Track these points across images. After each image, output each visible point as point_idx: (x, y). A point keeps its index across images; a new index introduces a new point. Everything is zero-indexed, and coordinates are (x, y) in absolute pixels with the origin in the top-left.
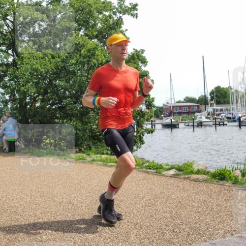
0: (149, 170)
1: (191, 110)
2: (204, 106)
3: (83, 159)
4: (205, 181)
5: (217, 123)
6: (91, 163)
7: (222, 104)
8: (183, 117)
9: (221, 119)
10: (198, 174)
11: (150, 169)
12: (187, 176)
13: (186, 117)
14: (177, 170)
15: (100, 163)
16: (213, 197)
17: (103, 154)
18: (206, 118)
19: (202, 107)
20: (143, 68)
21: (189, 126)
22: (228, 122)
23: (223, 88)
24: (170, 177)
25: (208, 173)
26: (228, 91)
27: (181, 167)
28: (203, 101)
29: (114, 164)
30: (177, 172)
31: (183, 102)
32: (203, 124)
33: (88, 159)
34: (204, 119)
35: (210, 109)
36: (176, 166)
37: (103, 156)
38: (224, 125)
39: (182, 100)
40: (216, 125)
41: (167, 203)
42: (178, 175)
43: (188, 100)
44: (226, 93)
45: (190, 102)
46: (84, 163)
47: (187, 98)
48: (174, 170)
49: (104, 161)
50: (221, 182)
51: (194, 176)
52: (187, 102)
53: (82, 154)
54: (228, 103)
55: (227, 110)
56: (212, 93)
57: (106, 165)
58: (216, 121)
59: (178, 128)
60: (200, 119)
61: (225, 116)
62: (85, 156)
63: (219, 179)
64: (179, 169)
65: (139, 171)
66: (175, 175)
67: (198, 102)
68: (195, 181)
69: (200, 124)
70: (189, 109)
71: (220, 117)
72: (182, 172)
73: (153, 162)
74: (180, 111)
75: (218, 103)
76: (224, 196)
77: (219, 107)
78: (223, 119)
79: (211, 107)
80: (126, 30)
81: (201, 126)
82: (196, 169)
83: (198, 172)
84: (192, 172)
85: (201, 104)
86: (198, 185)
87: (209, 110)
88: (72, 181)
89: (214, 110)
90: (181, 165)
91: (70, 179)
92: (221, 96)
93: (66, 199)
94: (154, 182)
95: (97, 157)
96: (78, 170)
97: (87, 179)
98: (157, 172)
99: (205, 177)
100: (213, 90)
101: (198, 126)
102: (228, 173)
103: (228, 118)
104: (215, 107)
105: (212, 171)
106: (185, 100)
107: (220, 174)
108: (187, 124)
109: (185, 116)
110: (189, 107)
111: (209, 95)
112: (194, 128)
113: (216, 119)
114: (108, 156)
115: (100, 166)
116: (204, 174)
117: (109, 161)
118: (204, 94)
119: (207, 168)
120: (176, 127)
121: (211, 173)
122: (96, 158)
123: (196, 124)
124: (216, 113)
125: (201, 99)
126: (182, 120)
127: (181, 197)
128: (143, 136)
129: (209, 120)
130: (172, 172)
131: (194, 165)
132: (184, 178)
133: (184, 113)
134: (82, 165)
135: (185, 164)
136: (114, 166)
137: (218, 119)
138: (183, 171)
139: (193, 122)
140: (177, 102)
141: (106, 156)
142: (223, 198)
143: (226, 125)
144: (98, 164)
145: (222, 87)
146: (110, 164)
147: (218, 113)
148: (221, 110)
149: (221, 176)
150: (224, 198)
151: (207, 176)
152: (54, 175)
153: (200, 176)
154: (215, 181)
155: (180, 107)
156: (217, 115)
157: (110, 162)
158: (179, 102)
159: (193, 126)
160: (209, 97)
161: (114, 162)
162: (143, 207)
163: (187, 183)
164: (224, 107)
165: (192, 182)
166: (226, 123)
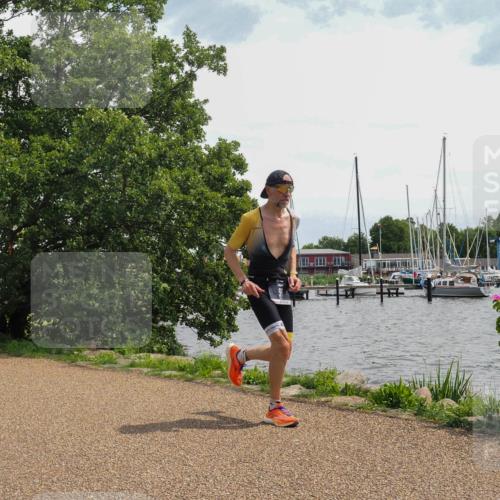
0: (246, 386)
1: (333, 263)
2: (358, 256)
3: (111, 361)
4: (359, 409)
5: (385, 290)
6: (128, 372)
7: (394, 252)
8: (317, 278)
9: (391, 283)
10: (346, 394)
11: (249, 383)
12: (323, 399)
13: (324, 277)
14: (303, 385)
15: (145, 370)
16: (375, 443)
17: (153, 352)
18: (362, 280)
19: (355, 258)
20: (238, 177)
21: (327, 295)
22: (406, 289)
23: (397, 221)
24: (290, 400)
25: (366, 392)
26: (407, 226)
27: (313, 379)
28: (357, 246)
29: (174, 373)
30: (304, 389)
31: (317, 247)
32: (357, 291)
33: (122, 361)
34: (356, 282)
35: (371, 263)
36: (302, 379)
37: (152, 356)
38: (397, 294)
39: (316, 243)
40: (381, 293)
41: (284, 456)
42: (305, 396)
43: (327, 243)
44: (402, 230)
45: (332, 248)
46: (114, 370)
47: (325, 238)
48: (299, 386)
49: (154, 366)
50: (393, 412)
51: (338, 399)
52: (325, 247)
53: (109, 352)
54: (406, 251)
55: (405, 264)
56: (375, 231)
57: (158, 376)
58: (381, 287)
59: (307, 298)
60: (350, 283)
61: (401, 277)
62: (114, 356)
63: (388, 406)
64: (309, 384)
65: (226, 387)
66: (298, 396)
67: (346, 247)
68: (340, 409)
69: (351, 293)
70: (328, 260)
71: (391, 279)
72: (313, 391)
73: (256, 370)
74: (312, 264)
75: (386, 250)
76: (397, 440)
77: (389, 259)
78: (397, 282)
79: (372, 257)
80: (206, 101)
81: (353, 295)
82: (341, 385)
83: (346, 391)
84: (334, 391)
85: (352, 253)
86: (345, 417)
87: (368, 265)
88: (87, 409)
89: (378, 265)
90: (312, 376)
91: (83, 403)
92: (391, 236)
93: (74, 445)
94: (256, 411)
95: (140, 358)
96: (101, 386)
97: (117, 403)
98: (262, 390)
99: (360, 401)
100: (376, 224)
101: (347, 296)
102: (406, 392)
103: (406, 281)
104: (381, 257)
105: (375, 388)
106: (320, 243)
107: (390, 395)
108: (323, 292)
109: (321, 274)
110: (329, 256)
111: (368, 233)
112: (338, 299)
113: (382, 282)
114: (163, 356)
115: (147, 378)
116: (357, 395)
117: (164, 367)
118: (357, 232)
119: (363, 382)
120: (303, 298)
121: (372, 394)
122: (137, 361)
123: (342, 292)
124: (382, 269)
125: (354, 242)
126: (315, 283)
127: (312, 443)
128: (236, 313)
129: (367, 284)
130: (294, 390)
131: (339, 377)
132: (319, 404)
133: (318, 268)
134: (108, 375)
135: (319, 373)
136: (175, 376)
137: (387, 282)
138: (317, 387)
139: (337, 288)
140: (305, 247)
141: (159, 356)
142: (394, 444)
143: (403, 293)
144: (141, 373)
145: (394, 219)
146: (168, 373)
147: (386, 269)
148: (393, 265)
149: (391, 399)
150: (398, 445)
151: (363, 399)
152: (48, 396)
153: (349, 400)
154: (379, 409)
155: (312, 257)
156: (383, 274)
157: (168, 369)
158: (309, 247)
159: (338, 295)
160: (369, 239)
161: (175, 369)
162: (232, 463)
163: (323, 414)
164: (398, 258)
165: (333, 412)
166: (401, 290)
